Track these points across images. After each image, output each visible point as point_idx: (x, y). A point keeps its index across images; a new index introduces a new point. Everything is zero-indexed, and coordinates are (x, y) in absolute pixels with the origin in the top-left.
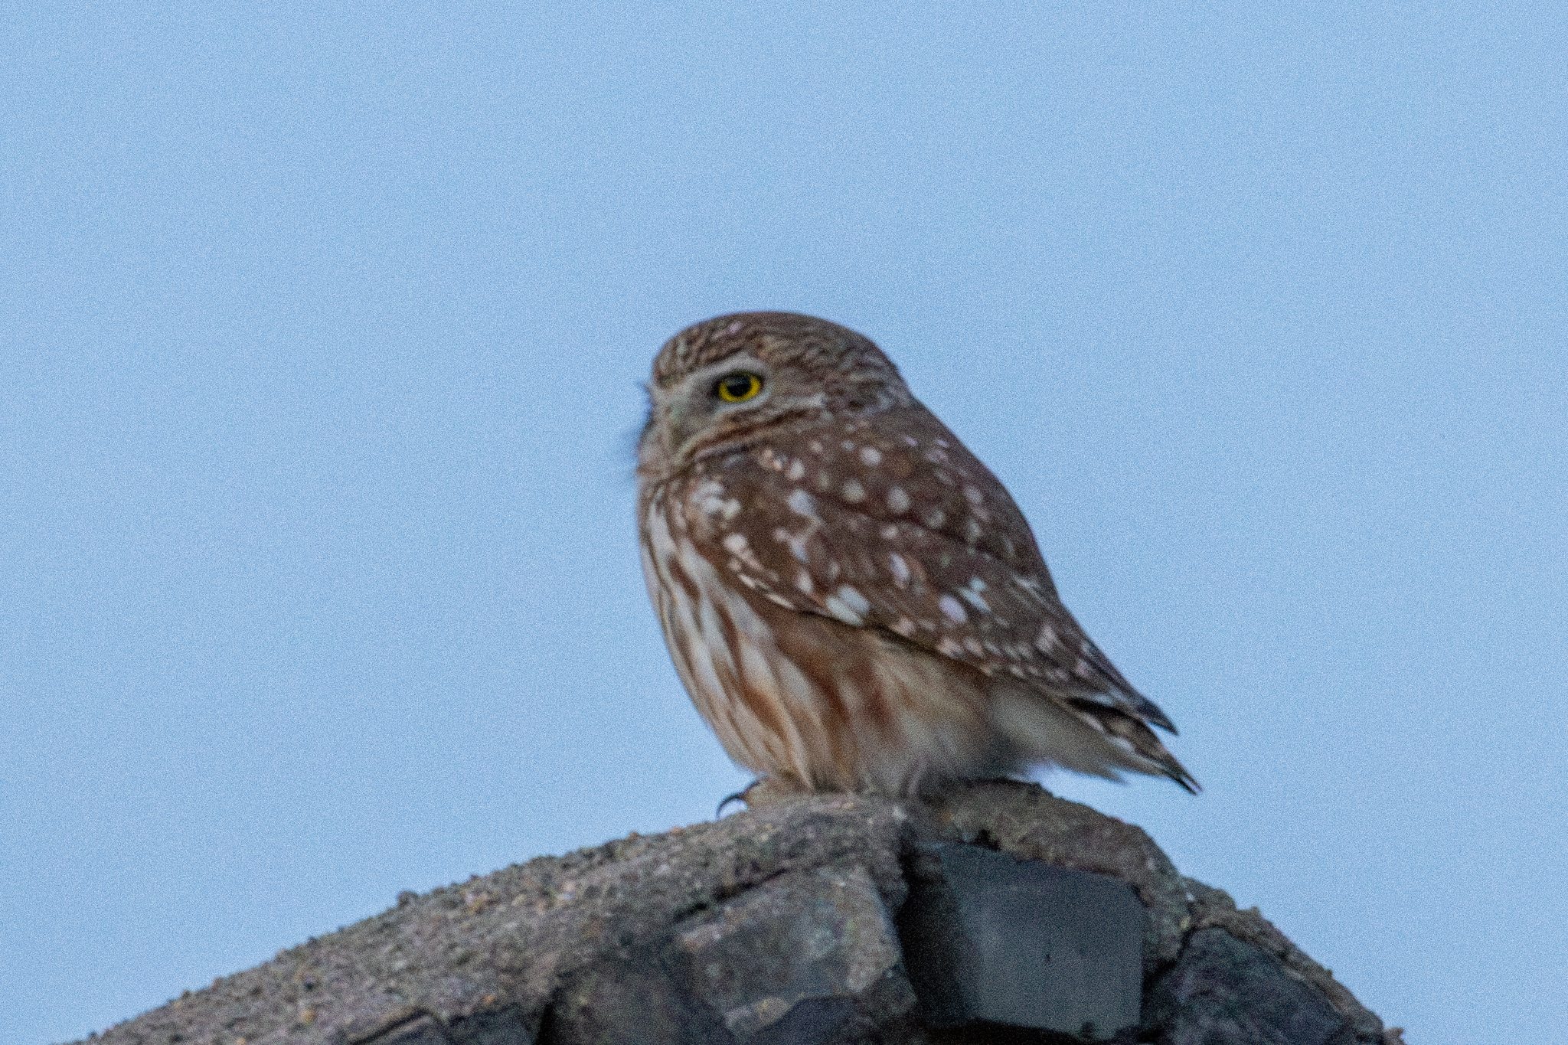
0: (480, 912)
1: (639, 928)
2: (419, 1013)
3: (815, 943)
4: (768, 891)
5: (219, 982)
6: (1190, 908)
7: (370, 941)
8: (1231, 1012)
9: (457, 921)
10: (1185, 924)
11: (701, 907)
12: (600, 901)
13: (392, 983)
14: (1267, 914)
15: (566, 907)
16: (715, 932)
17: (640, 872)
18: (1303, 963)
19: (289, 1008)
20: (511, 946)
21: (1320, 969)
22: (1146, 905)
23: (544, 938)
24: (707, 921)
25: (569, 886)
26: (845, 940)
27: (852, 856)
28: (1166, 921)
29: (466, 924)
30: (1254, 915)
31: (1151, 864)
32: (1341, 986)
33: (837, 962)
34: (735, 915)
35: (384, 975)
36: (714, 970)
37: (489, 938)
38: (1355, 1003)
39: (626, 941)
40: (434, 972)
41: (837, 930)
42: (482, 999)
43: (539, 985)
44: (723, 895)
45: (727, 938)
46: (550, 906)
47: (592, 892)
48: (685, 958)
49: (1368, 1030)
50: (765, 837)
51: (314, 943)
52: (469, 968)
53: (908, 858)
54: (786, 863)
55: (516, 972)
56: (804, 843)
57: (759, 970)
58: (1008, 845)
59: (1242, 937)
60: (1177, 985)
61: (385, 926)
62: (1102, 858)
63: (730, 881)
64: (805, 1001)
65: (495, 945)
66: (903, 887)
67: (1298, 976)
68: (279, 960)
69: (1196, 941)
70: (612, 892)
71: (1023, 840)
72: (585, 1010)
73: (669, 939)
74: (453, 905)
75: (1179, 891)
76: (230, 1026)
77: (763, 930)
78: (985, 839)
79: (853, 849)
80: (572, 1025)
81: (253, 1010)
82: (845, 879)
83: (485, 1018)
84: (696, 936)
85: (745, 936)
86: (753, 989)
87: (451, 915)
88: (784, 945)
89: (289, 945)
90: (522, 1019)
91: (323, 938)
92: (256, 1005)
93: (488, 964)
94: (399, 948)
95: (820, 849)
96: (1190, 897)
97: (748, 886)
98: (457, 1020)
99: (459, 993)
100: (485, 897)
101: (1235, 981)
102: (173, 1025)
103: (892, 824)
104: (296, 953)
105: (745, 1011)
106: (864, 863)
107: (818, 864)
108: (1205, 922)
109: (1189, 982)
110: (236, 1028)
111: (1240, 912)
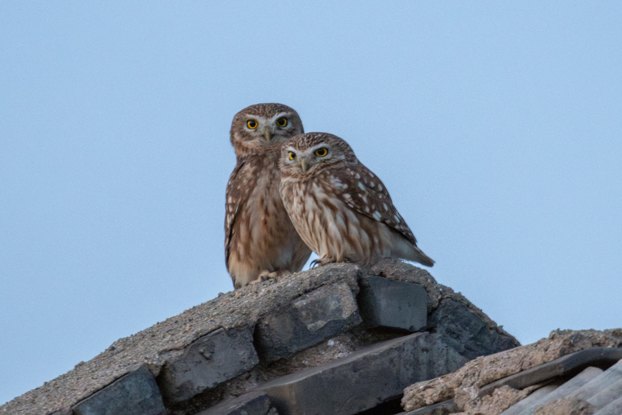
0: (239, 298)
1: (282, 302)
2: (220, 327)
3: (333, 305)
4: (319, 291)
5: (167, 319)
6: (441, 293)
7: (208, 307)
8: (453, 322)
9: (233, 300)
10: (440, 297)
11: (300, 295)
12: (271, 294)
13: (212, 319)
14: (463, 294)
15: (262, 296)
16: (304, 302)
17: (283, 286)
18: (473, 307)
19: (184, 327)
20: (246, 307)
21: (478, 309)
22: (428, 292)
23: (255, 305)
24: (301, 299)
25: (263, 290)
26: (341, 304)
27: (343, 280)
28: (434, 296)
29: (234, 302)
30: (459, 294)
31: (429, 281)
32: (484, 314)
33: (339, 310)
34: (310, 297)
35: (210, 316)
36: (304, 313)
37: (240, 306)
38: (489, 319)
39: (279, 305)
40: (224, 315)
41: (339, 300)
42: (238, 323)
43: (254, 318)
44: (306, 292)
45: (307, 305)
46: (257, 296)
47: (269, 292)
48: (296, 309)
49: (493, 326)
50: (318, 275)
51: (194, 308)
52: (234, 314)
53: (360, 280)
54: (324, 282)
55: (247, 315)
56: (329, 276)
57: (317, 313)
58: (388, 276)
59: (456, 301)
60: (437, 314)
61: (213, 303)
62: (415, 279)
63: (308, 288)
64: (330, 322)
65: (241, 307)
66: (358, 288)
67: (472, 311)
68: (184, 313)
69: (443, 302)
70: (275, 291)
71: (393, 274)
72: (267, 325)
73: (290, 305)
74: (232, 296)
75: (437, 288)
76: (168, 332)
77: (318, 301)
78: (382, 274)
79: (343, 278)
80: (263, 330)
81: (174, 327)
82: (341, 287)
83: (238, 328)
84: (298, 304)
85: (313, 303)
86: (315, 318)
87: (231, 299)
88: (324, 305)
89: (188, 309)
90: (249, 328)
91: (197, 306)
92: (176, 326)
93: (239, 313)
94: (215, 309)
95: (334, 278)
96: (441, 290)
97: (313, 289)
98: (230, 329)
99: (231, 321)
100: (241, 294)
101: (454, 313)
102: (153, 332)
103: (355, 271)
104: (189, 311)
105: (313, 325)
106: (347, 282)
107: (333, 282)
108: (445, 297)
109: (440, 314)
110: (170, 332)
111: (455, 294)
